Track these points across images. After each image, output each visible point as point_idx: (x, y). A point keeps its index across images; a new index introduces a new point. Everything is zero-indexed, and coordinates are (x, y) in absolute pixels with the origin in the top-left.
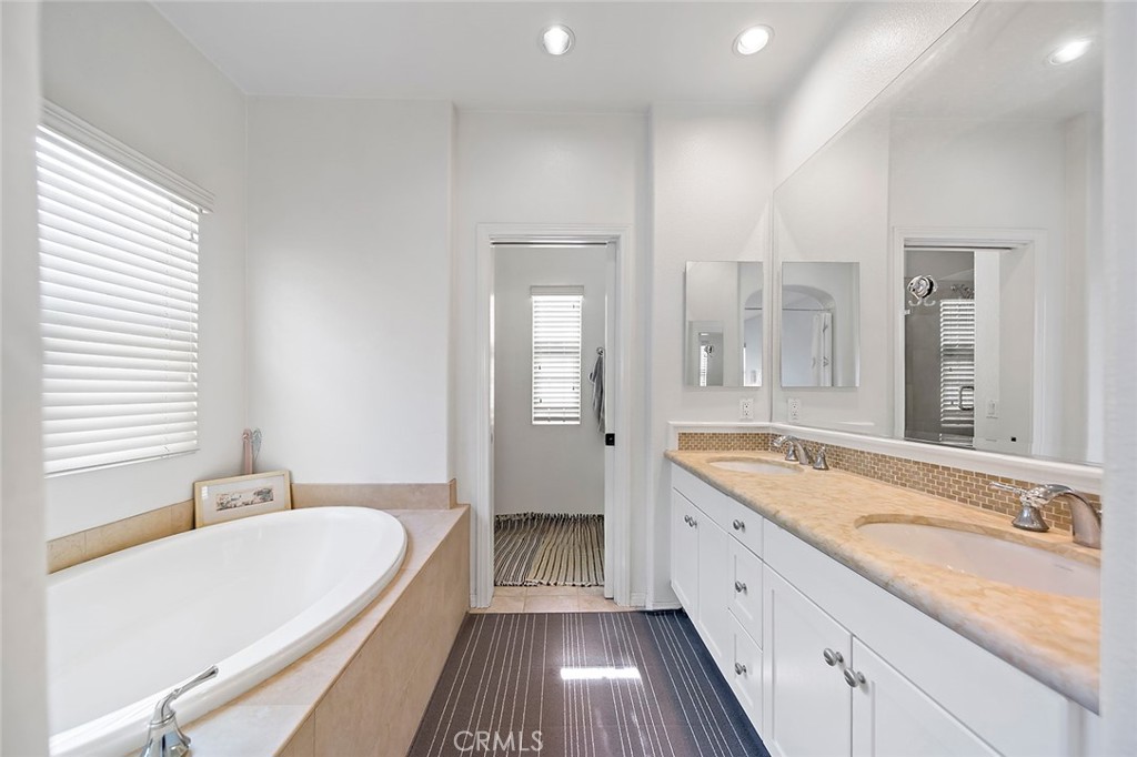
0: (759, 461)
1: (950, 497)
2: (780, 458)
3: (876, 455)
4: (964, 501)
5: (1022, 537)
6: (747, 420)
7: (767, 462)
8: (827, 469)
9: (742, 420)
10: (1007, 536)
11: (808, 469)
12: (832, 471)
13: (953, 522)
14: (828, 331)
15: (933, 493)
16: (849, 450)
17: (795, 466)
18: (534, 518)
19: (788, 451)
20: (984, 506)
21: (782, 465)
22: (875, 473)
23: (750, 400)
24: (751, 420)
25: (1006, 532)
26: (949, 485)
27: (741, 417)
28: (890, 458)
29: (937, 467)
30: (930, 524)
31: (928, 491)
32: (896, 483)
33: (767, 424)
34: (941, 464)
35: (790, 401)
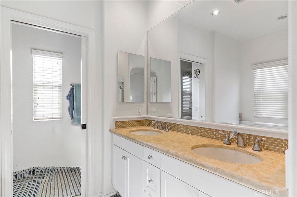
0: (146, 130)
1: (205, 137)
2: (152, 128)
3: (183, 125)
4: (209, 137)
5: (227, 147)
6: (140, 115)
7: (148, 130)
8: (169, 131)
9: (138, 115)
10: (224, 147)
11: (163, 131)
12: (171, 132)
13: (211, 145)
14: (155, 83)
15: (200, 136)
16: (175, 124)
17: (158, 131)
18: (34, 170)
19: (155, 126)
20: (214, 138)
21: (154, 131)
22: (183, 131)
23: (141, 107)
24: (141, 115)
25: (224, 146)
26: (205, 133)
27: (138, 114)
28: (188, 126)
29: (201, 128)
30: (206, 147)
31: (199, 135)
32: (190, 134)
33: (146, 116)
34: (202, 127)
35: (153, 107)
